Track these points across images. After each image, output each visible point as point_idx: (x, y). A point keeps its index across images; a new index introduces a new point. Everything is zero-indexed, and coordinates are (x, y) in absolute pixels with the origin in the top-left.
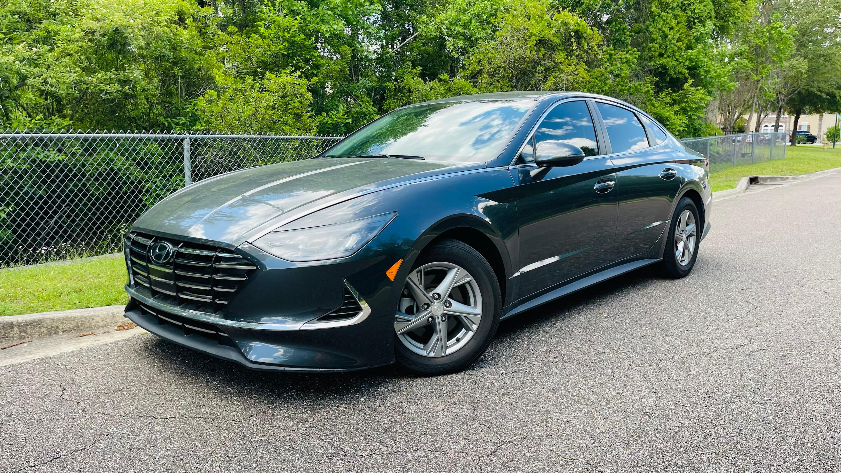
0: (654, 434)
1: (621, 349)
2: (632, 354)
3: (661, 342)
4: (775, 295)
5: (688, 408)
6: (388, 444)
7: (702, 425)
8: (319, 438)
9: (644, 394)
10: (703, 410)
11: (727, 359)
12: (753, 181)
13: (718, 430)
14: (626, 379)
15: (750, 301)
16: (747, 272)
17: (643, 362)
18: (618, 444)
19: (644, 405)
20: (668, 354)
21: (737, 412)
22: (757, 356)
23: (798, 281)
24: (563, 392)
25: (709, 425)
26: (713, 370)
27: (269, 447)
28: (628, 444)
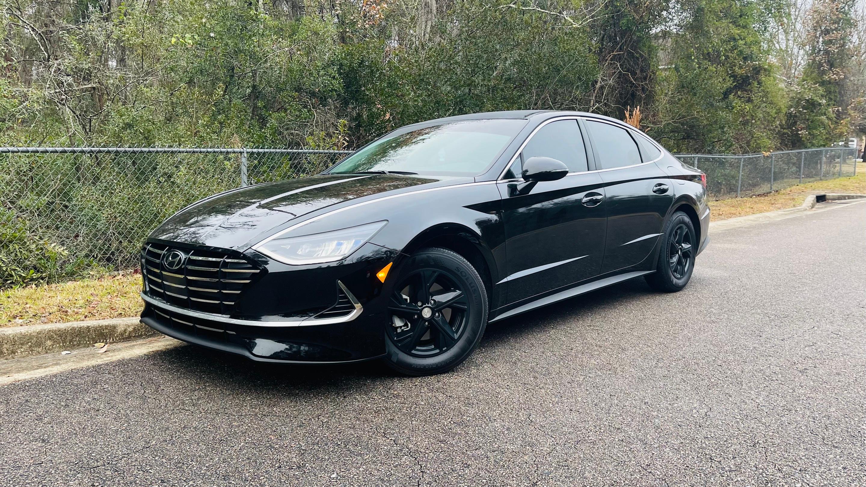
0: (703, 441)
1: (674, 364)
2: (684, 369)
3: (714, 358)
4: (834, 315)
5: (738, 420)
6: (449, 443)
7: (752, 435)
8: (384, 436)
9: (695, 405)
10: (753, 422)
11: (780, 376)
12: (821, 199)
13: (766, 440)
14: (677, 392)
15: (807, 321)
16: (806, 292)
17: (696, 376)
18: (668, 449)
19: (694, 415)
20: (720, 370)
21: (787, 424)
22: (810, 372)
23: (858, 302)
24: (616, 402)
25: (758, 435)
26: (765, 385)
27: (339, 443)
28: (678, 450)
